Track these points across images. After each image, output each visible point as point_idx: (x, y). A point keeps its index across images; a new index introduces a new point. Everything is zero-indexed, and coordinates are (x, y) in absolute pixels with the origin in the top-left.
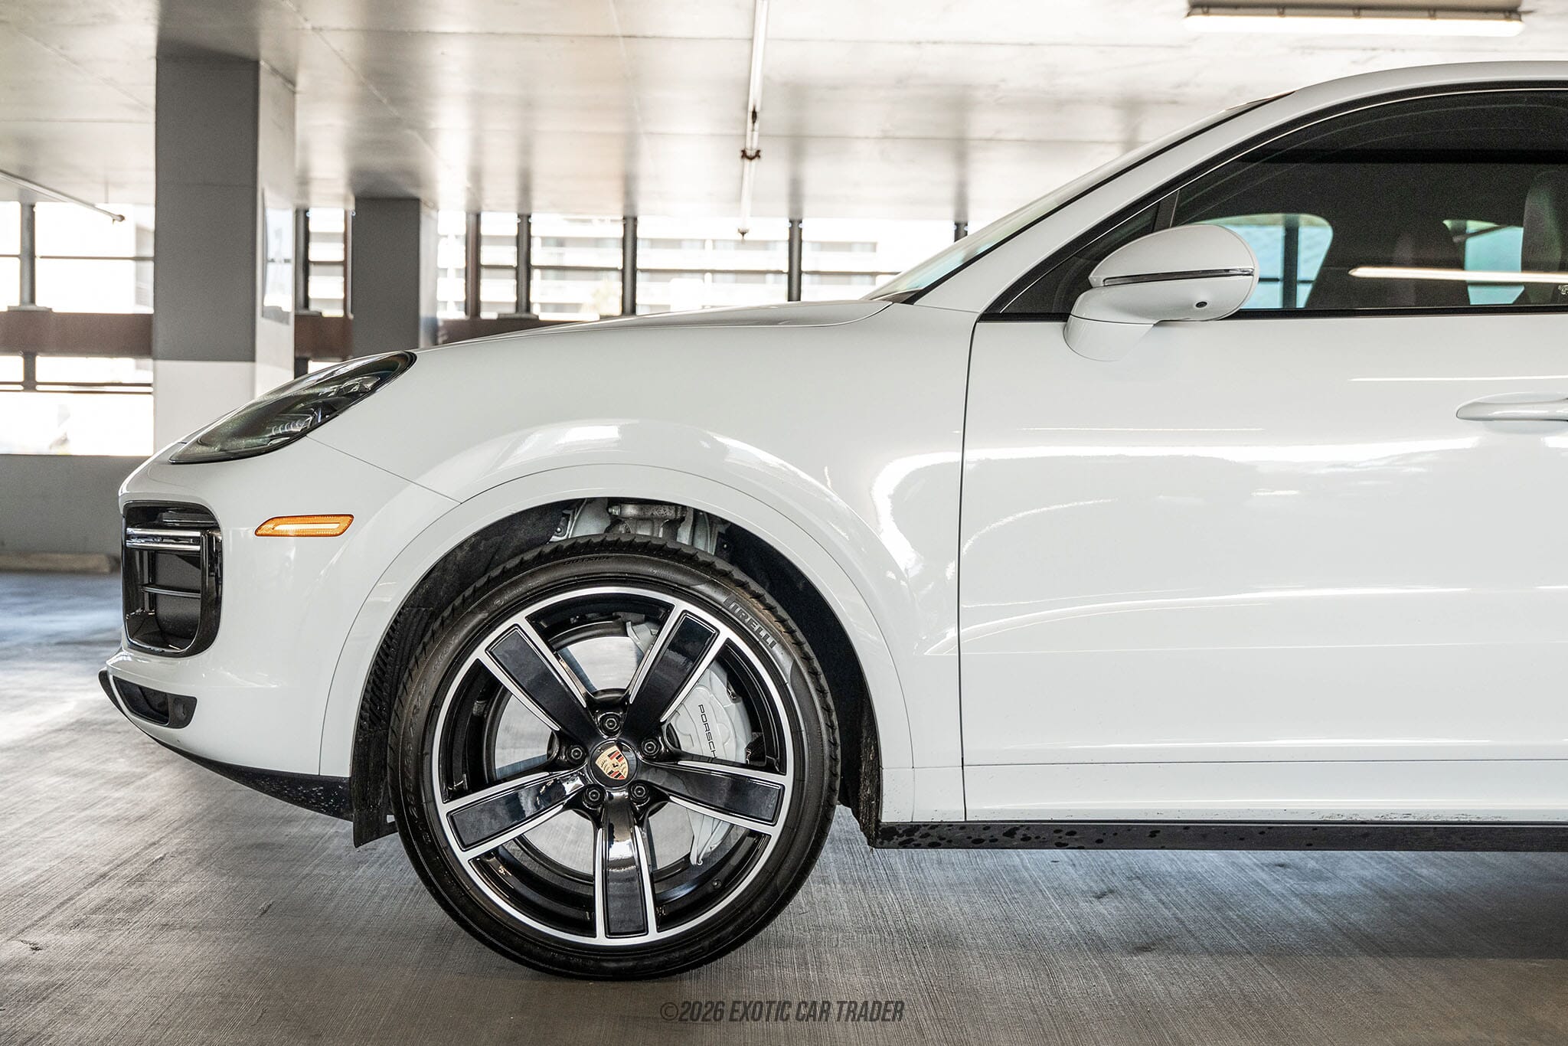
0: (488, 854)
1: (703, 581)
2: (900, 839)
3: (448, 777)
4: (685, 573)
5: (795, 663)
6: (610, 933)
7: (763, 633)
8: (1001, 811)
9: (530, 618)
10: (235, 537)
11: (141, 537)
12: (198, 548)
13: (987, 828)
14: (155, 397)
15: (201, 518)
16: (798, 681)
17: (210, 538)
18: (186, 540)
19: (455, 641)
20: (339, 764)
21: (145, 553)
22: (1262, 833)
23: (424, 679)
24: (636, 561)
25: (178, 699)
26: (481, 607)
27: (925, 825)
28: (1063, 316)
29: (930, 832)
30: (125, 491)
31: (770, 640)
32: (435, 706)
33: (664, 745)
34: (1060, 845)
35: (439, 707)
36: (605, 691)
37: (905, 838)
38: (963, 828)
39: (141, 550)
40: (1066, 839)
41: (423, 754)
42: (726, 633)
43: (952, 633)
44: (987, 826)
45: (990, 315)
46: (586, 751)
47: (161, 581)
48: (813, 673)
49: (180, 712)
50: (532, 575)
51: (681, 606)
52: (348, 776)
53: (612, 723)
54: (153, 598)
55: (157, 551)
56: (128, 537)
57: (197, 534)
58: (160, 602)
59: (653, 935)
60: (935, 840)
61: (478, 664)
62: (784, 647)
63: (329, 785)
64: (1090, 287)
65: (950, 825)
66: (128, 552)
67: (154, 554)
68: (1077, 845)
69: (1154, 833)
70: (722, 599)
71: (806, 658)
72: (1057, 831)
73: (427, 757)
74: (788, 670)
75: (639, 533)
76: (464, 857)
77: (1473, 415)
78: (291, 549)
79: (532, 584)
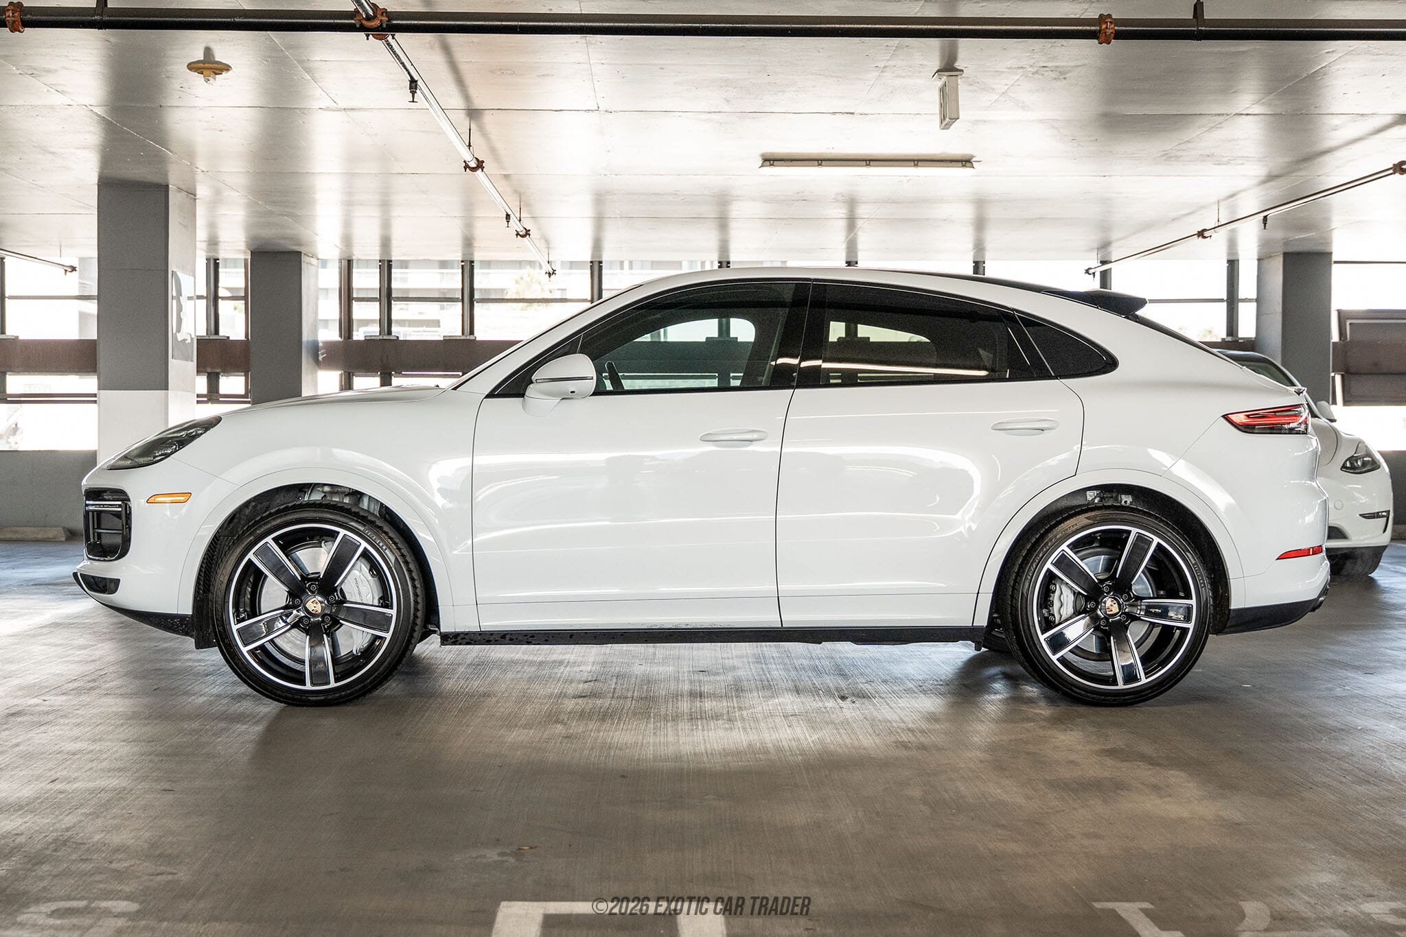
0: (256, 649)
1: (353, 520)
2: (452, 641)
3: (237, 613)
4: (345, 517)
5: (396, 559)
6: (313, 684)
7: (381, 544)
8: (497, 626)
9: (273, 539)
10: (138, 506)
11: (93, 505)
12: (120, 509)
13: (492, 634)
14: (99, 406)
15: (121, 495)
16: (398, 567)
17: (126, 505)
18: (114, 506)
19: (239, 550)
20: (186, 608)
21: (95, 513)
22: (622, 635)
23: (225, 567)
24: (322, 512)
25: (112, 580)
26: (251, 534)
27: (462, 633)
28: (522, 395)
29: (466, 636)
30: (85, 483)
31: (384, 548)
32: (230, 581)
33: (337, 596)
34: (529, 643)
35: (232, 581)
36: (312, 574)
37: (454, 640)
38: (480, 634)
39: (93, 511)
40: (530, 640)
41: (225, 602)
42: (364, 544)
43: (470, 542)
44: (492, 633)
45: (491, 395)
46: (302, 601)
47: (103, 527)
48: (406, 563)
49: (112, 585)
50: (273, 519)
51: (342, 532)
52: (191, 613)
53: (314, 588)
54: (99, 534)
55: (101, 511)
56: (87, 505)
57: (120, 503)
58: (103, 536)
59: (333, 684)
60: (469, 641)
61: (250, 561)
62: (391, 551)
63: (182, 618)
64: (532, 383)
65: (474, 633)
66: (87, 512)
67: (99, 513)
68: (537, 643)
69: (571, 636)
70: (362, 529)
71: (403, 555)
72: (526, 636)
73: (226, 604)
74: (393, 561)
75: (334, 499)
76: (245, 650)
77: (706, 439)
78: (167, 510)
79: (274, 523)
